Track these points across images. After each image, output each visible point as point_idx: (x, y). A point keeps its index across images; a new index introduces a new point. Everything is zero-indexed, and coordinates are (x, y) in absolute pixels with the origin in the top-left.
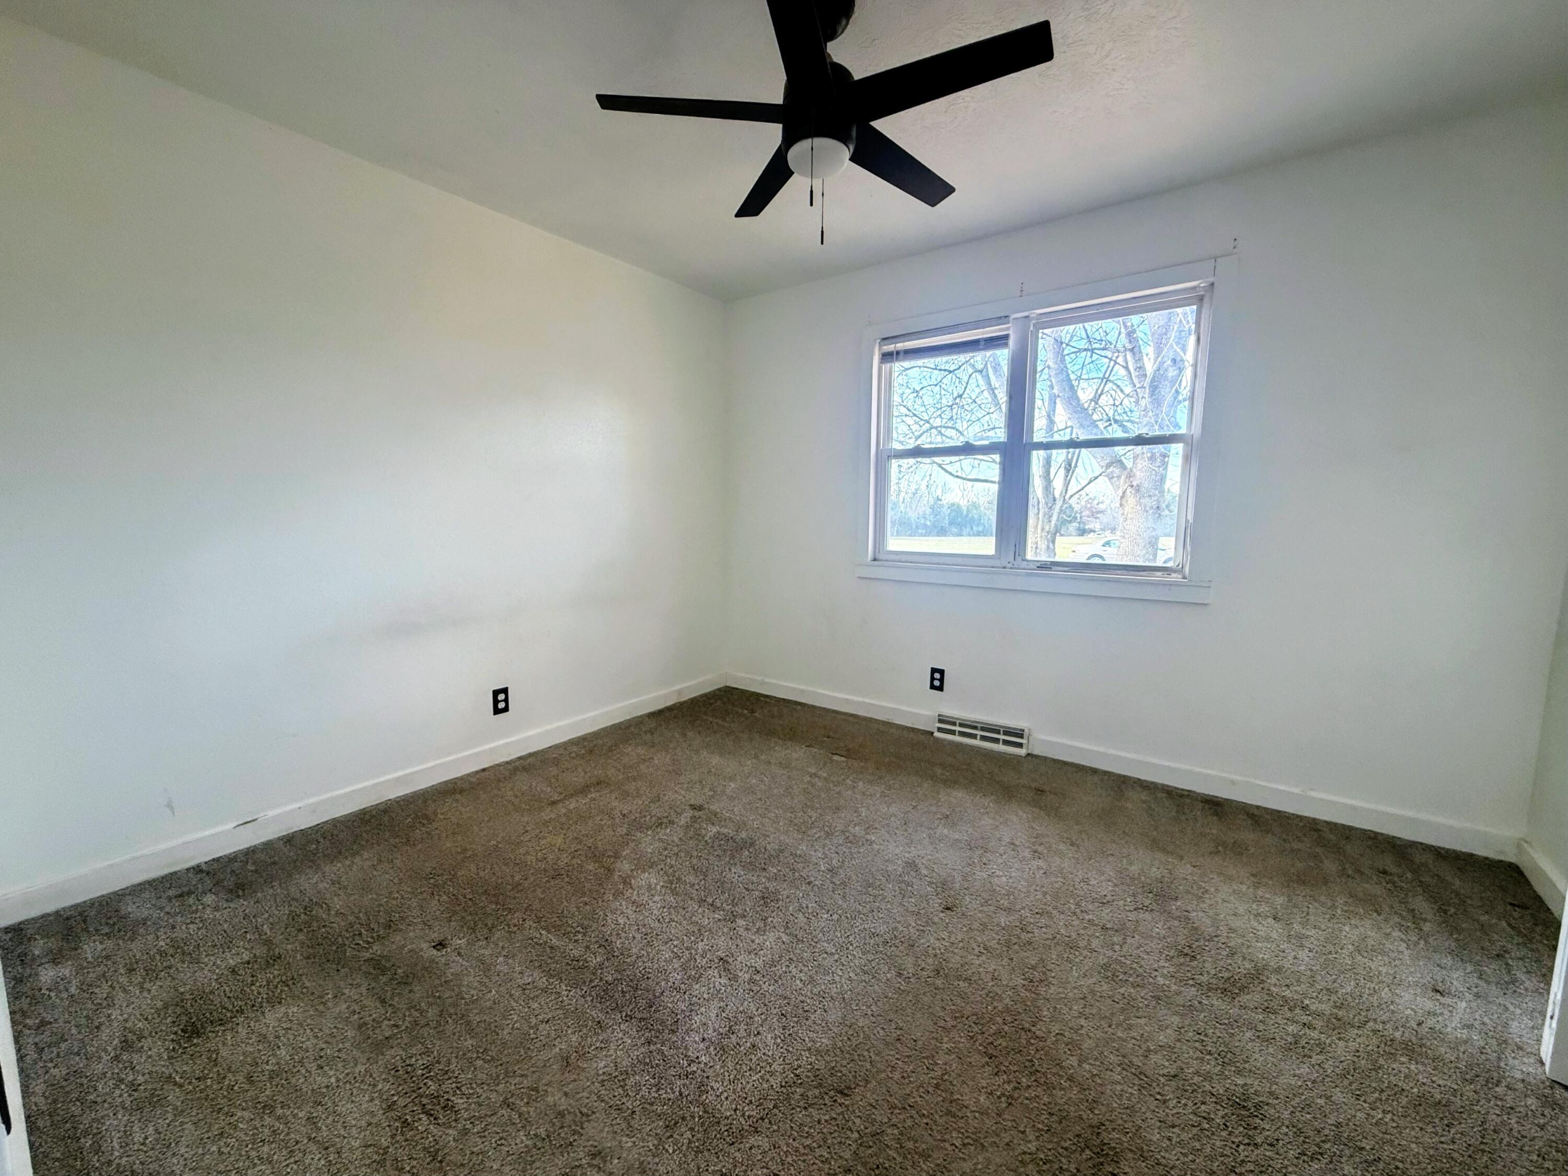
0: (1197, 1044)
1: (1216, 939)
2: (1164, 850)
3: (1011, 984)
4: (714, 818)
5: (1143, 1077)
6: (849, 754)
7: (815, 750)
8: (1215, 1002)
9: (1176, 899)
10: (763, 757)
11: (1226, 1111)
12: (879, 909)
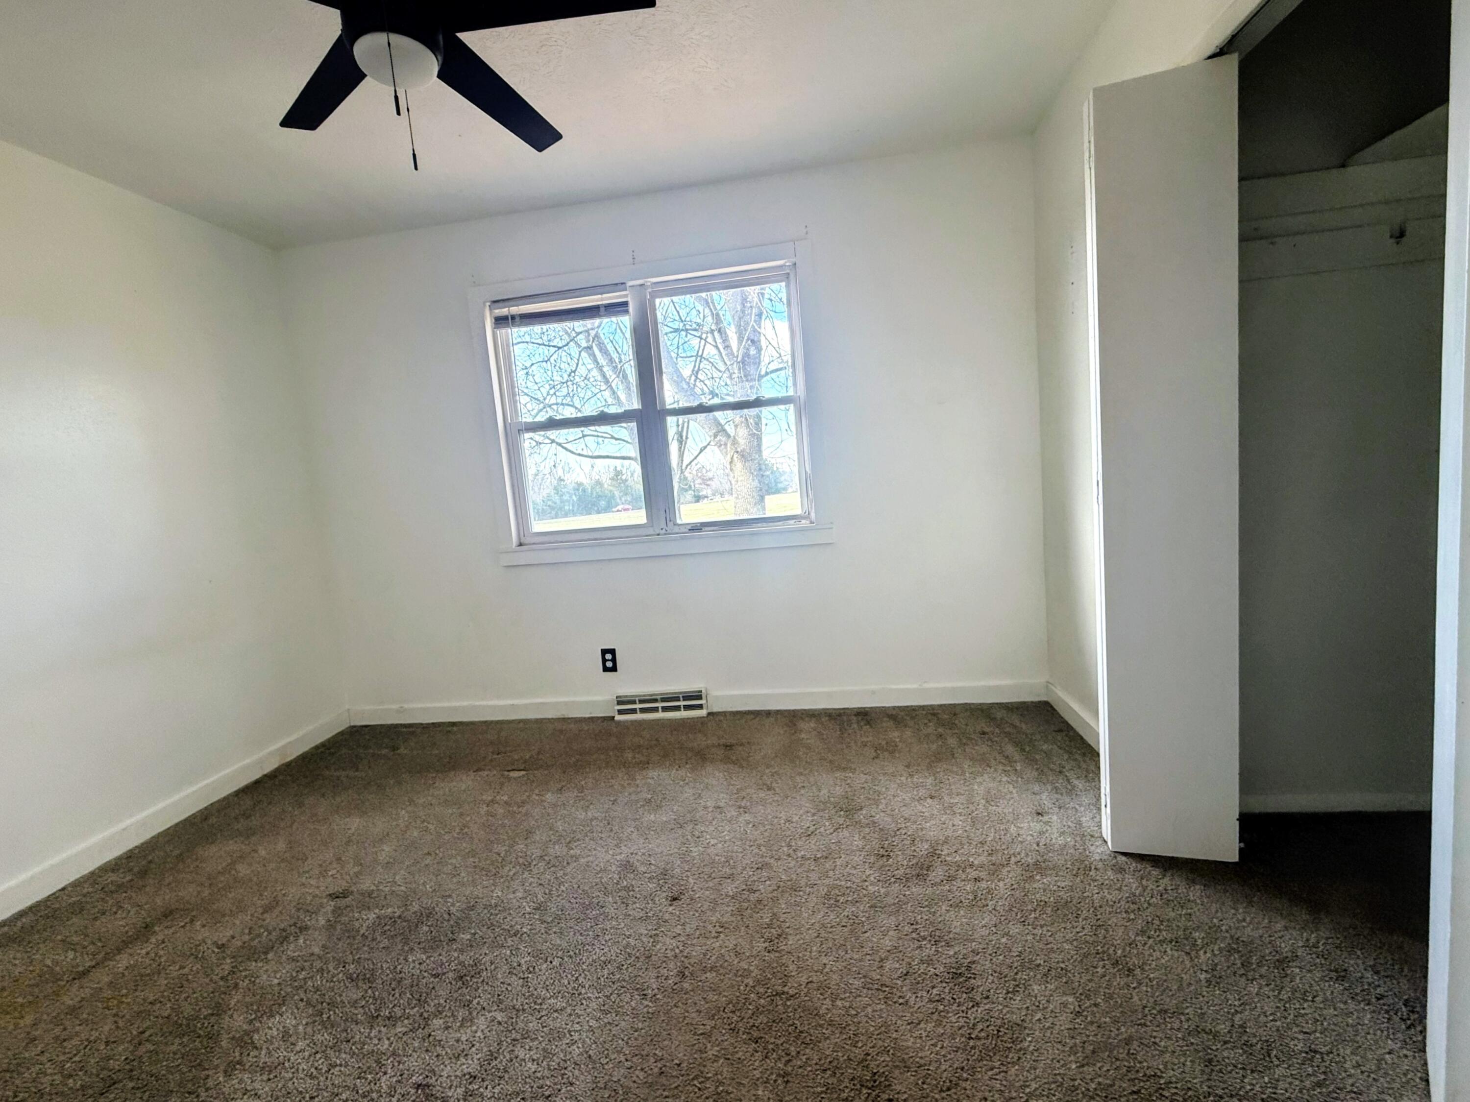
0: (914, 935)
1: (898, 833)
2: (840, 768)
3: (755, 953)
4: (368, 900)
5: (884, 989)
6: (528, 766)
7: (486, 773)
8: (914, 890)
9: (861, 809)
10: (421, 801)
11: (950, 985)
12: (604, 930)
